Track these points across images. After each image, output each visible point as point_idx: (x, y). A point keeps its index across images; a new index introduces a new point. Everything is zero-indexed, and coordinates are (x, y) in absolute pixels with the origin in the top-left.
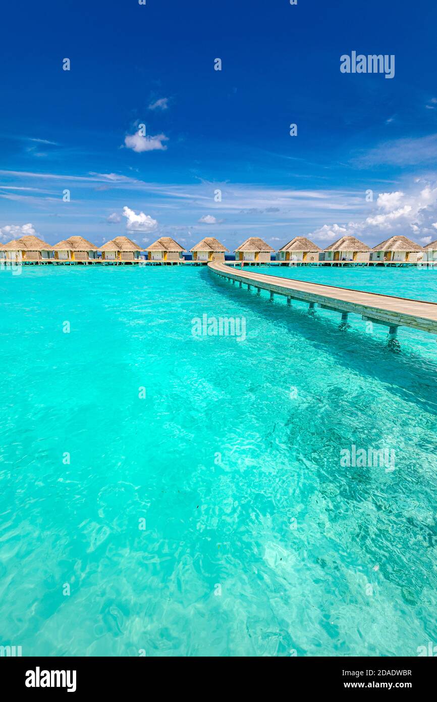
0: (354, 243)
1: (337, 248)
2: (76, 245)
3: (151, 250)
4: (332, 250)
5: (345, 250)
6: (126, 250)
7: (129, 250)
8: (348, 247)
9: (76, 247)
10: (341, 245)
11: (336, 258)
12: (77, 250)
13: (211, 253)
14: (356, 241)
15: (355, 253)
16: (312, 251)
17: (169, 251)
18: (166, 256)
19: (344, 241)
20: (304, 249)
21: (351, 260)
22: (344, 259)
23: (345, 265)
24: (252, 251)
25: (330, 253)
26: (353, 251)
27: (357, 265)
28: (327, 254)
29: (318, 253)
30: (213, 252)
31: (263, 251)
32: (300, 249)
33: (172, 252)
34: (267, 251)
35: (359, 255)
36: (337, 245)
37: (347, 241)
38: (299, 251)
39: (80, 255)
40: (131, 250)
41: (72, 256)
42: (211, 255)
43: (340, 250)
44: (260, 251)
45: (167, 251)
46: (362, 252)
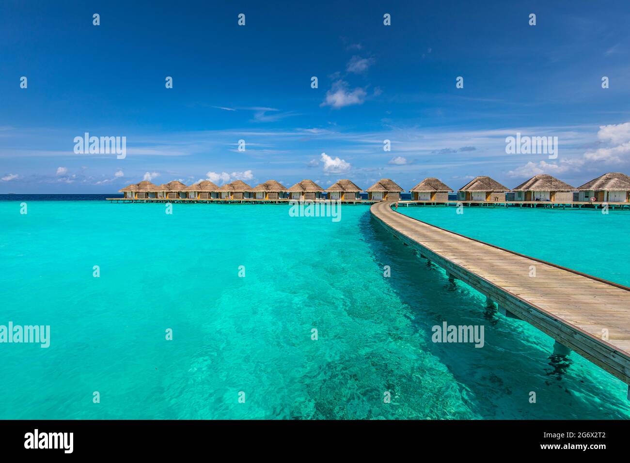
0: (551, 182)
1: (528, 188)
2: (270, 187)
3: (330, 191)
4: (522, 189)
5: (538, 190)
6: (309, 191)
7: (311, 191)
8: (542, 186)
10: (533, 184)
11: (528, 198)
12: (271, 191)
13: (386, 193)
14: (552, 179)
15: (552, 193)
16: (497, 191)
17: (347, 191)
18: (344, 196)
19: (536, 180)
20: (487, 189)
21: (547, 201)
22: (537, 200)
23: (539, 206)
24: (428, 191)
25: (520, 193)
26: (549, 191)
28: (516, 195)
29: (504, 193)
30: (387, 192)
31: (440, 191)
32: (482, 189)
33: (349, 193)
34: (445, 191)
35: (557, 195)
36: (528, 184)
37: (541, 180)
38: (481, 191)
39: (273, 195)
40: (313, 191)
41: (266, 196)
42: (385, 195)
43: (531, 189)
44: (435, 190)
45: (345, 191)
46: (562, 192)
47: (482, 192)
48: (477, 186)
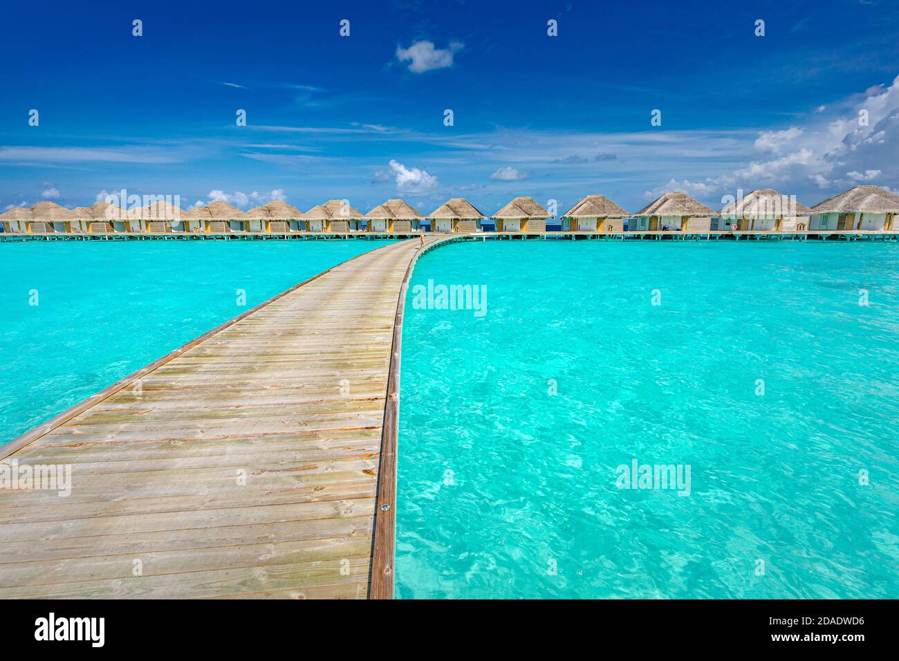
0: (683, 202)
1: (653, 212)
2: (273, 212)
3: (371, 218)
4: (645, 214)
5: (666, 214)
6: (339, 219)
7: (342, 219)
8: (672, 209)
9: (273, 214)
10: (660, 205)
11: (652, 227)
12: (274, 219)
13: (456, 220)
14: (687, 199)
15: (685, 219)
16: (613, 216)
17: (397, 218)
18: (393, 225)
19: (666, 200)
20: (598, 213)
21: (678, 230)
22: (665, 229)
23: (665, 237)
24: (516, 218)
25: (644, 219)
26: (680, 215)
27: (687, 238)
28: (639, 220)
29: (622, 220)
30: (458, 220)
31: (533, 216)
32: (591, 213)
33: (401, 220)
34: (541, 216)
35: (691, 221)
36: (654, 207)
37: (671, 200)
38: (590, 216)
39: (278, 225)
40: (345, 219)
41: (267, 227)
42: (455, 224)
43: (657, 213)
44: (527, 216)
45: (394, 218)
46: (697, 217)
47: (592, 218)
48: (585, 209)
